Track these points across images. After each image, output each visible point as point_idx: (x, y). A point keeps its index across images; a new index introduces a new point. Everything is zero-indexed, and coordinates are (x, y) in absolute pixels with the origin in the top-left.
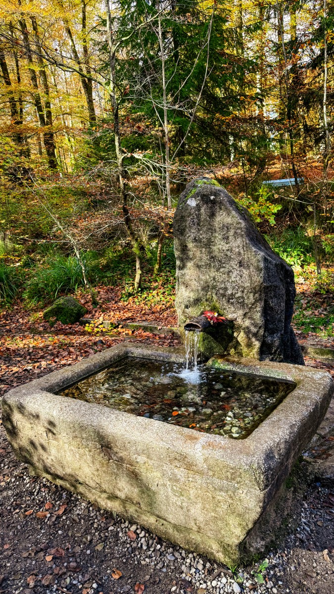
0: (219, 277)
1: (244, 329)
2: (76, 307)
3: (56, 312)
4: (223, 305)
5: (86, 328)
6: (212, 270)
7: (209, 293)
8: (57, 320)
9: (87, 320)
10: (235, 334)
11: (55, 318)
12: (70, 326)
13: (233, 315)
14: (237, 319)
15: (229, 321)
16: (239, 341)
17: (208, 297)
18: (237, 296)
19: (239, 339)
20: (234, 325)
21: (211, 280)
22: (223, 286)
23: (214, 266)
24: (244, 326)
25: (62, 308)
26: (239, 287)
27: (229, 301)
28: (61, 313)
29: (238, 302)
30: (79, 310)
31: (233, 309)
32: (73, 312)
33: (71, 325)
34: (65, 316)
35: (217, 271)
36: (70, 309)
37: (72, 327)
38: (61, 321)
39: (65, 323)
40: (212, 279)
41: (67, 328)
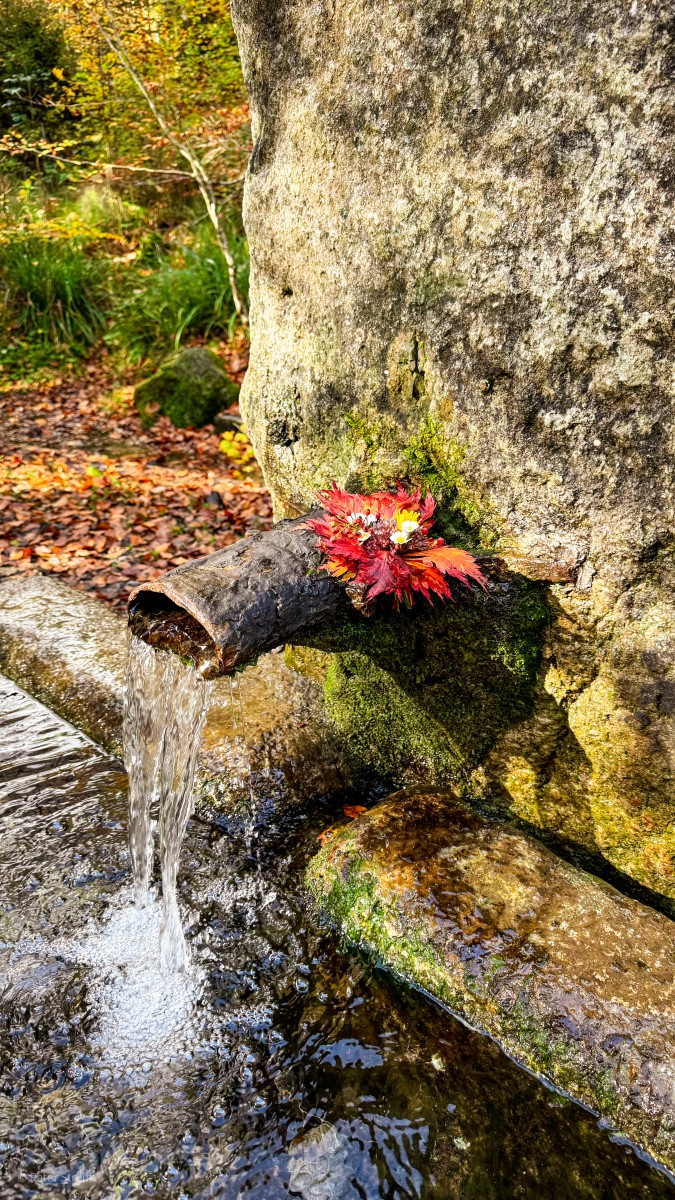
0: (476, 196)
1: (622, 661)
2: (208, 379)
3: (161, 390)
4: (487, 452)
5: (224, 446)
6: (438, 136)
7: (402, 345)
8: (161, 413)
9: (231, 422)
10: (554, 683)
11: (157, 408)
12: (189, 433)
13: (556, 538)
14: (585, 576)
15: (516, 579)
16: (581, 735)
17: (393, 370)
18: (605, 376)
19: (576, 720)
20: (552, 612)
21: (420, 236)
22: (498, 282)
23: (450, 97)
24: (625, 641)
25: (175, 381)
26: (632, 295)
27: (530, 423)
28: (172, 392)
29: (609, 439)
30: (217, 390)
31: (555, 493)
32: (199, 394)
33: (194, 430)
34: (181, 402)
35: (468, 143)
36: (192, 385)
37: (191, 438)
38: (171, 416)
39: (179, 424)
40: (427, 218)
41: (180, 438)
